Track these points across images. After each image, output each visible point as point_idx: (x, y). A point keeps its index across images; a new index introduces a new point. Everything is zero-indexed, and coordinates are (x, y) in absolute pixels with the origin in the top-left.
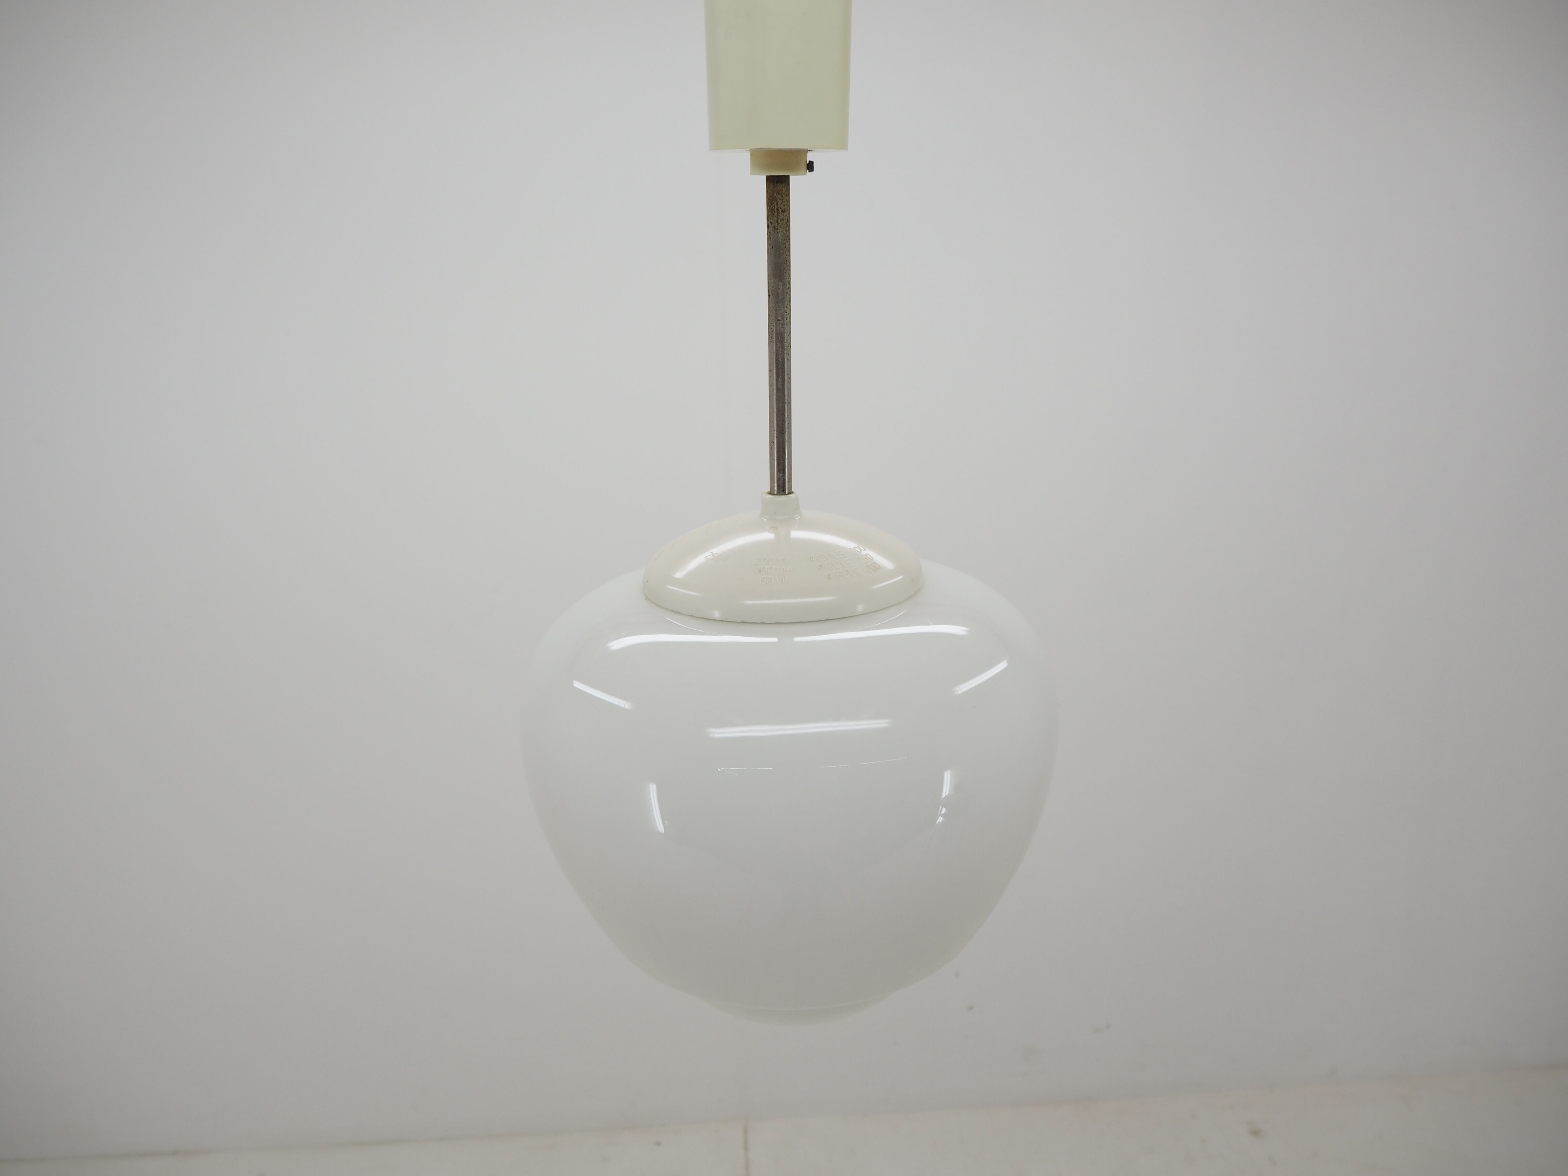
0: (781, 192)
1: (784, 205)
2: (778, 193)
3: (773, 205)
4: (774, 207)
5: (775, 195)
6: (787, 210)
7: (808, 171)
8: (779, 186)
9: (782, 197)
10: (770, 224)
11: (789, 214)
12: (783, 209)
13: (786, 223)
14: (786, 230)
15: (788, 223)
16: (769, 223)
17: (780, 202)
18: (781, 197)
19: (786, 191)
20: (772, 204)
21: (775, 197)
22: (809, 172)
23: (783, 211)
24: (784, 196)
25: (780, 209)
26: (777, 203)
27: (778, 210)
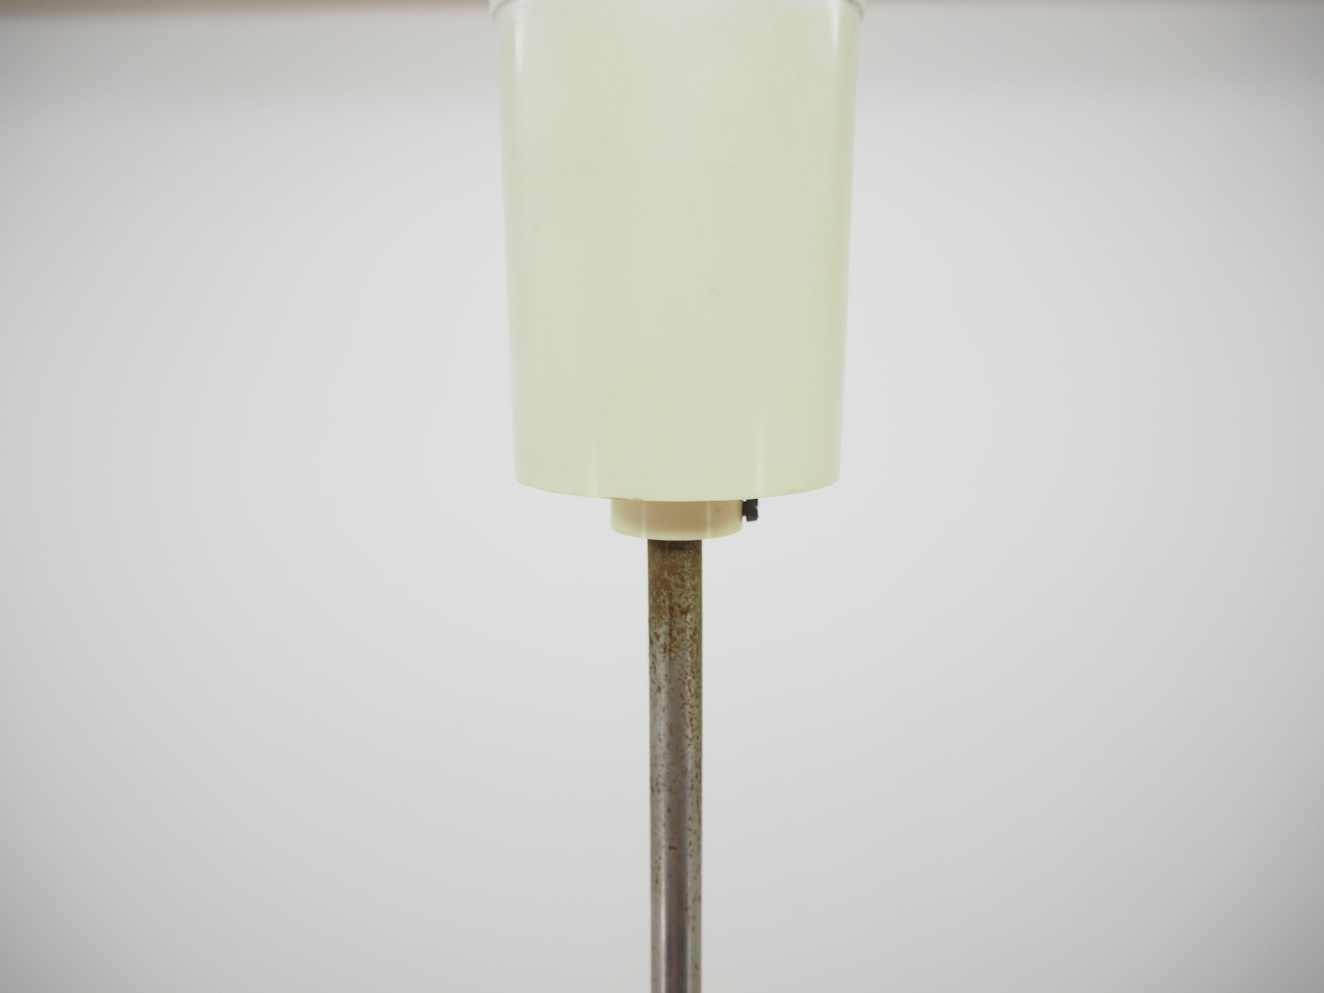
0: (679, 571)
1: (687, 598)
2: (672, 572)
3: (662, 598)
4: (664, 602)
5: (666, 575)
6: (695, 607)
7: (744, 518)
8: (675, 558)
9: (683, 580)
10: (654, 639)
11: (699, 615)
12: (685, 606)
13: (692, 637)
14: (691, 652)
15: (696, 636)
16: (653, 635)
17: (676, 592)
18: (680, 582)
19: (692, 566)
20: (659, 594)
21: (665, 581)
22: (748, 520)
23: (685, 612)
24: (686, 577)
25: (677, 608)
26: (670, 596)
27: (671, 609)
